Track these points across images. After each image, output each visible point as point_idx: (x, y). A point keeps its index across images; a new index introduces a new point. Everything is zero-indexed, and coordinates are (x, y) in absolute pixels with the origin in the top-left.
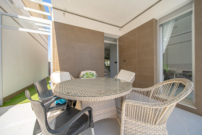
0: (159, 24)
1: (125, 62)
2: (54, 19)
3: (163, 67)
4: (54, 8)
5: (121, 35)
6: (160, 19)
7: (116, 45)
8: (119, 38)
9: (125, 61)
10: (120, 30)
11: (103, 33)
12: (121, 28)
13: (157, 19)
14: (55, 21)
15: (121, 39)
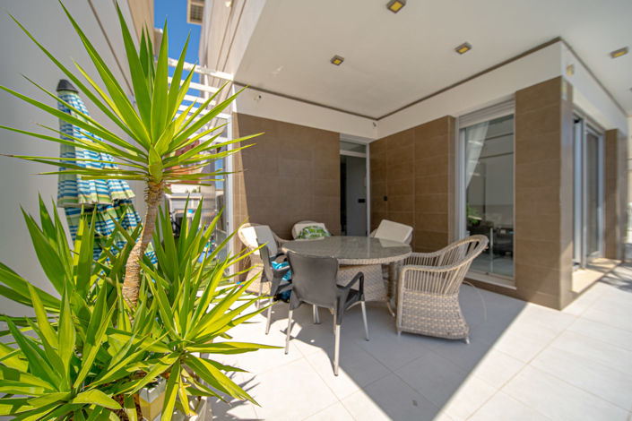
0: (458, 127)
1: (387, 203)
2: (238, 108)
3: (467, 215)
4: (236, 83)
5: (376, 137)
6: (460, 117)
7: (365, 159)
8: (370, 144)
9: (386, 199)
10: (375, 125)
11: (338, 134)
12: (377, 120)
13: (454, 116)
14: (240, 112)
15: (375, 145)
